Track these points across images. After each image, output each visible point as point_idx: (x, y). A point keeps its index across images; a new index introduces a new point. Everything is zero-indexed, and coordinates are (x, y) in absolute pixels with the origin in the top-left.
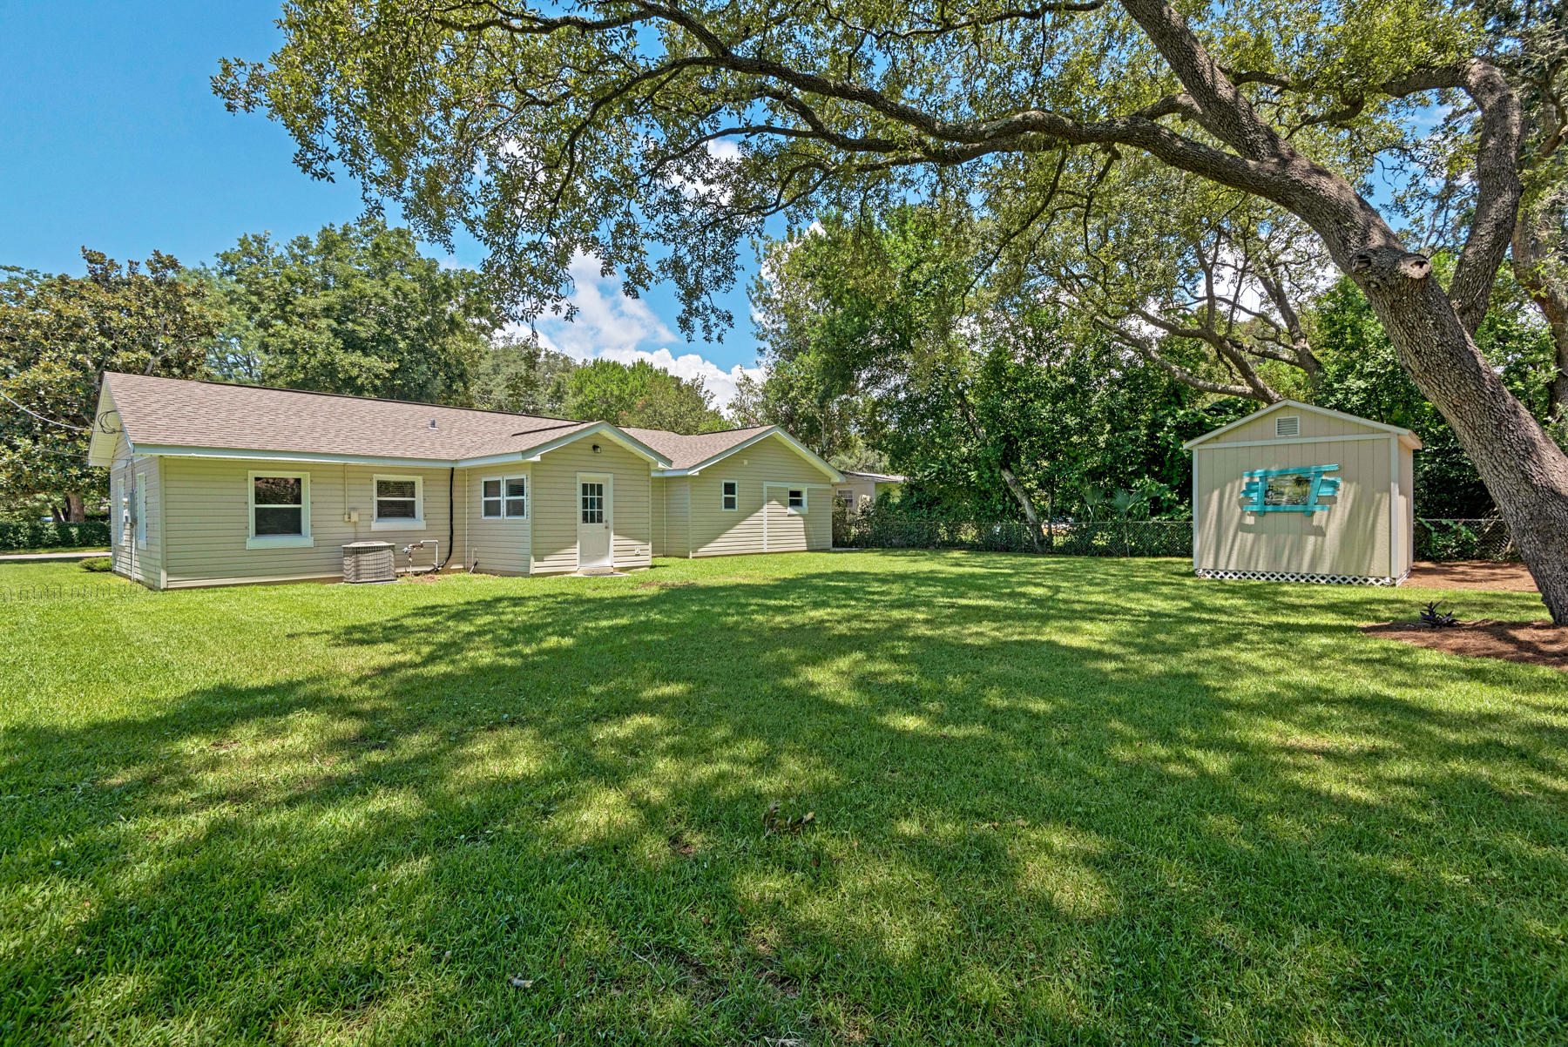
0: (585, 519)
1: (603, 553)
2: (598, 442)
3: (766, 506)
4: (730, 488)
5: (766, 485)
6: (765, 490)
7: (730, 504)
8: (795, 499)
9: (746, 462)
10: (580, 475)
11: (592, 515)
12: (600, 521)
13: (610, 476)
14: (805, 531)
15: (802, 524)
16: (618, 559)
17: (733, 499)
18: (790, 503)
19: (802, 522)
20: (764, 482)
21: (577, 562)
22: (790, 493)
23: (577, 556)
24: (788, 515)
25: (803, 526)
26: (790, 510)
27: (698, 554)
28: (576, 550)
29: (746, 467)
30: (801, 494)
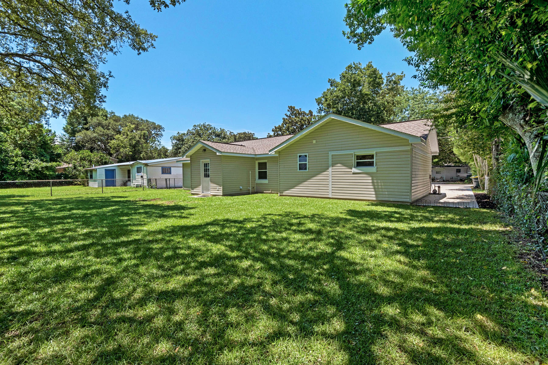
0: (205, 176)
1: (208, 190)
3: (330, 169)
4: (304, 158)
6: (330, 157)
7: (303, 167)
8: (365, 161)
9: (314, 142)
10: (201, 160)
11: (207, 174)
12: (209, 177)
13: (209, 160)
14: (374, 185)
15: (369, 180)
16: (212, 191)
17: (306, 164)
18: (359, 165)
19: (370, 178)
20: (330, 152)
21: (201, 191)
22: (359, 157)
23: (201, 189)
24: (354, 173)
25: (370, 181)
26: (354, 170)
27: (284, 194)
28: (201, 187)
29: (315, 144)
30: (372, 157)
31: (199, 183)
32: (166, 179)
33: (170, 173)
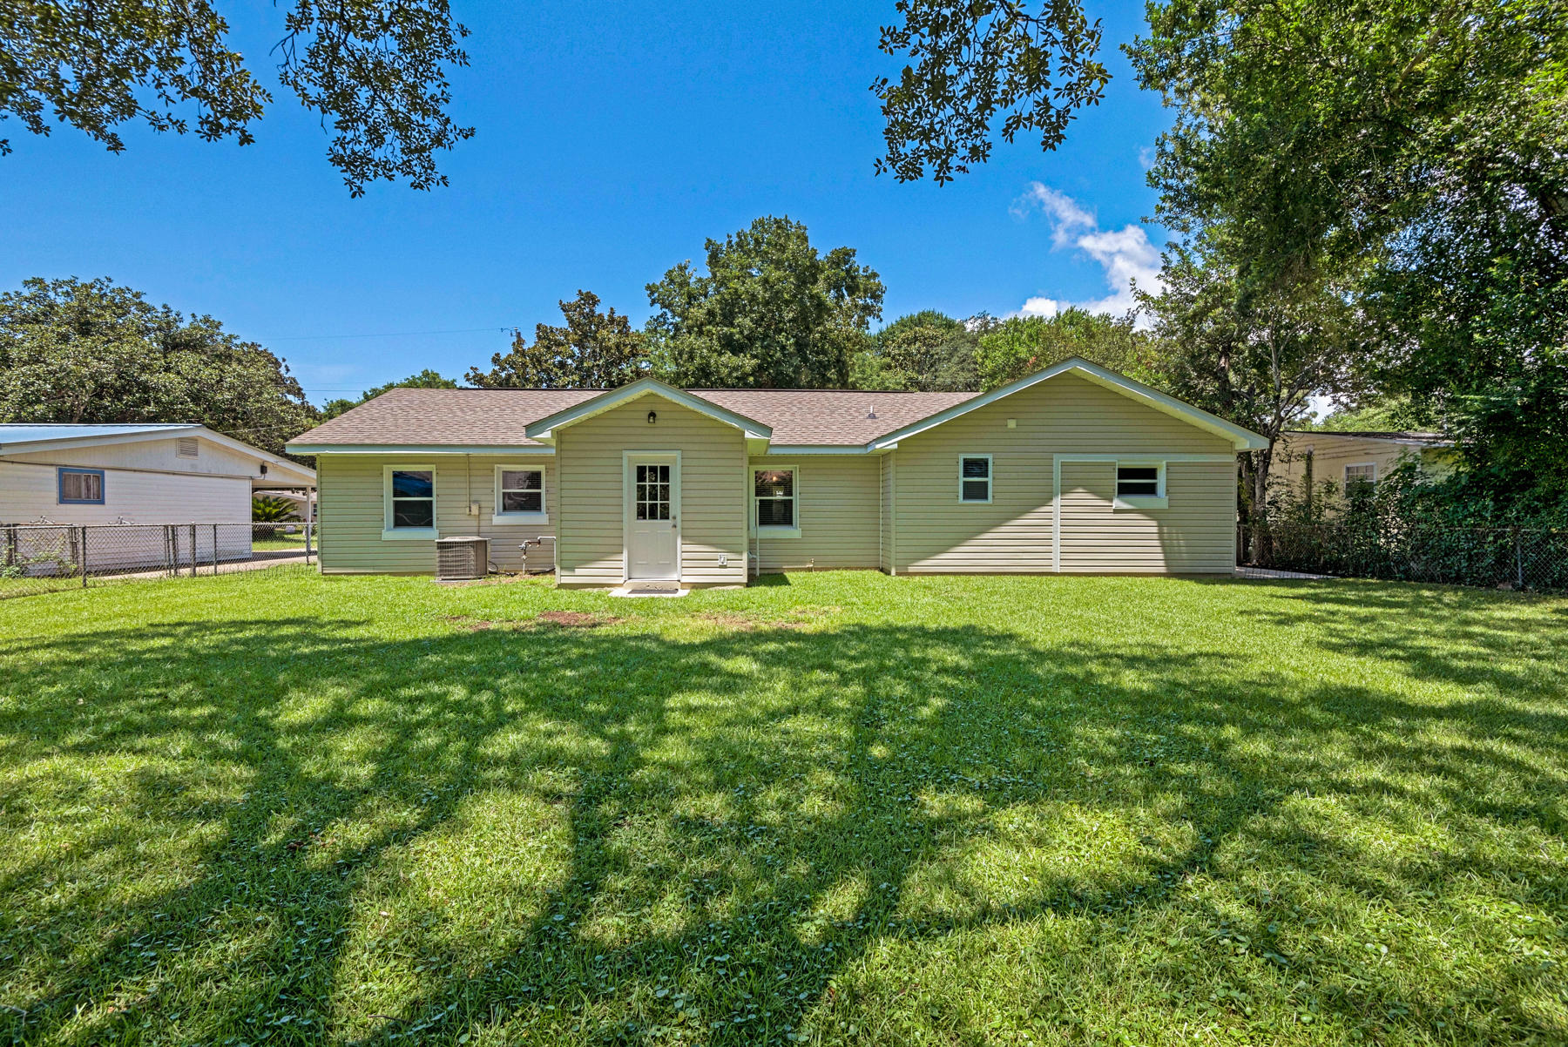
0: (641, 514)
1: (670, 566)
2: (655, 408)
3: (1057, 501)
4: (975, 467)
5: (1058, 460)
6: (1057, 469)
7: (975, 492)
8: (1136, 482)
9: (1012, 424)
10: (626, 454)
11: (653, 505)
12: (665, 516)
13: (676, 454)
14: (1161, 539)
15: (1151, 527)
16: (686, 571)
17: (986, 484)
18: (1124, 490)
19: (1154, 523)
20: (1055, 456)
21: (624, 572)
22: (1123, 473)
23: (624, 564)
24: (1116, 511)
25: (1155, 530)
26: (1117, 503)
27: (911, 569)
28: (625, 556)
29: (1013, 431)
30: (1151, 473)
31: (617, 541)
32: (166, 527)
33: (100, 500)
